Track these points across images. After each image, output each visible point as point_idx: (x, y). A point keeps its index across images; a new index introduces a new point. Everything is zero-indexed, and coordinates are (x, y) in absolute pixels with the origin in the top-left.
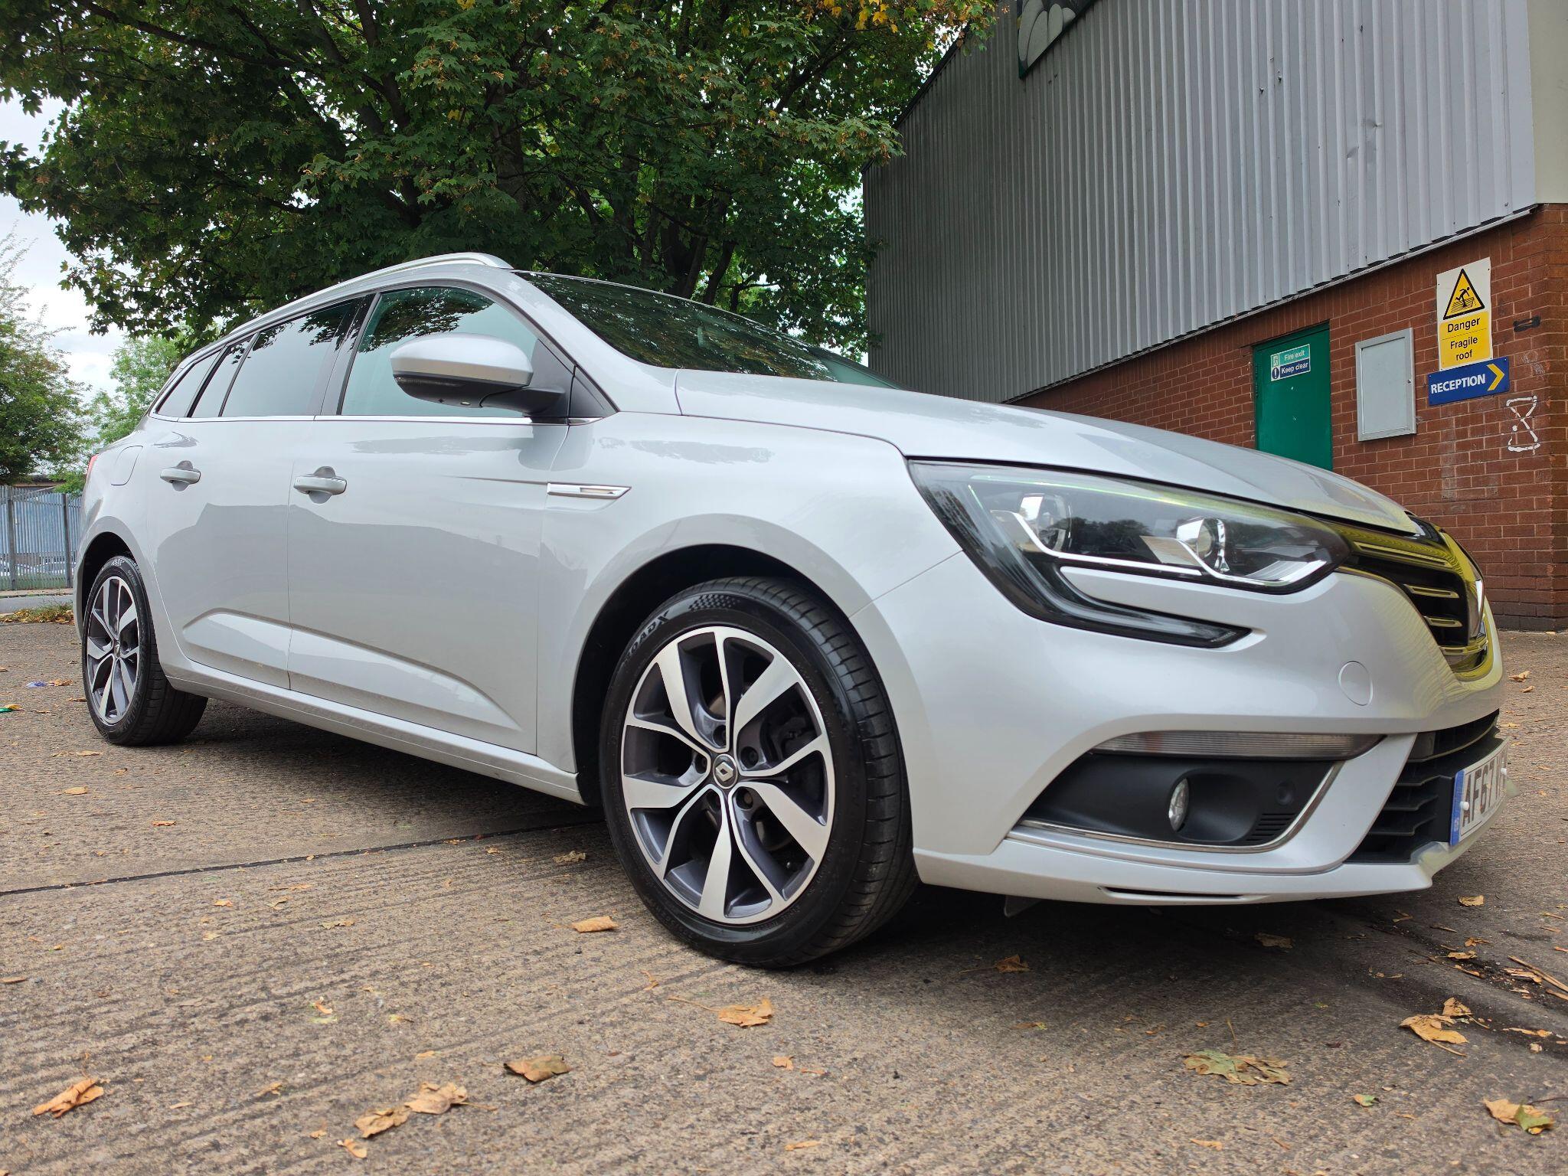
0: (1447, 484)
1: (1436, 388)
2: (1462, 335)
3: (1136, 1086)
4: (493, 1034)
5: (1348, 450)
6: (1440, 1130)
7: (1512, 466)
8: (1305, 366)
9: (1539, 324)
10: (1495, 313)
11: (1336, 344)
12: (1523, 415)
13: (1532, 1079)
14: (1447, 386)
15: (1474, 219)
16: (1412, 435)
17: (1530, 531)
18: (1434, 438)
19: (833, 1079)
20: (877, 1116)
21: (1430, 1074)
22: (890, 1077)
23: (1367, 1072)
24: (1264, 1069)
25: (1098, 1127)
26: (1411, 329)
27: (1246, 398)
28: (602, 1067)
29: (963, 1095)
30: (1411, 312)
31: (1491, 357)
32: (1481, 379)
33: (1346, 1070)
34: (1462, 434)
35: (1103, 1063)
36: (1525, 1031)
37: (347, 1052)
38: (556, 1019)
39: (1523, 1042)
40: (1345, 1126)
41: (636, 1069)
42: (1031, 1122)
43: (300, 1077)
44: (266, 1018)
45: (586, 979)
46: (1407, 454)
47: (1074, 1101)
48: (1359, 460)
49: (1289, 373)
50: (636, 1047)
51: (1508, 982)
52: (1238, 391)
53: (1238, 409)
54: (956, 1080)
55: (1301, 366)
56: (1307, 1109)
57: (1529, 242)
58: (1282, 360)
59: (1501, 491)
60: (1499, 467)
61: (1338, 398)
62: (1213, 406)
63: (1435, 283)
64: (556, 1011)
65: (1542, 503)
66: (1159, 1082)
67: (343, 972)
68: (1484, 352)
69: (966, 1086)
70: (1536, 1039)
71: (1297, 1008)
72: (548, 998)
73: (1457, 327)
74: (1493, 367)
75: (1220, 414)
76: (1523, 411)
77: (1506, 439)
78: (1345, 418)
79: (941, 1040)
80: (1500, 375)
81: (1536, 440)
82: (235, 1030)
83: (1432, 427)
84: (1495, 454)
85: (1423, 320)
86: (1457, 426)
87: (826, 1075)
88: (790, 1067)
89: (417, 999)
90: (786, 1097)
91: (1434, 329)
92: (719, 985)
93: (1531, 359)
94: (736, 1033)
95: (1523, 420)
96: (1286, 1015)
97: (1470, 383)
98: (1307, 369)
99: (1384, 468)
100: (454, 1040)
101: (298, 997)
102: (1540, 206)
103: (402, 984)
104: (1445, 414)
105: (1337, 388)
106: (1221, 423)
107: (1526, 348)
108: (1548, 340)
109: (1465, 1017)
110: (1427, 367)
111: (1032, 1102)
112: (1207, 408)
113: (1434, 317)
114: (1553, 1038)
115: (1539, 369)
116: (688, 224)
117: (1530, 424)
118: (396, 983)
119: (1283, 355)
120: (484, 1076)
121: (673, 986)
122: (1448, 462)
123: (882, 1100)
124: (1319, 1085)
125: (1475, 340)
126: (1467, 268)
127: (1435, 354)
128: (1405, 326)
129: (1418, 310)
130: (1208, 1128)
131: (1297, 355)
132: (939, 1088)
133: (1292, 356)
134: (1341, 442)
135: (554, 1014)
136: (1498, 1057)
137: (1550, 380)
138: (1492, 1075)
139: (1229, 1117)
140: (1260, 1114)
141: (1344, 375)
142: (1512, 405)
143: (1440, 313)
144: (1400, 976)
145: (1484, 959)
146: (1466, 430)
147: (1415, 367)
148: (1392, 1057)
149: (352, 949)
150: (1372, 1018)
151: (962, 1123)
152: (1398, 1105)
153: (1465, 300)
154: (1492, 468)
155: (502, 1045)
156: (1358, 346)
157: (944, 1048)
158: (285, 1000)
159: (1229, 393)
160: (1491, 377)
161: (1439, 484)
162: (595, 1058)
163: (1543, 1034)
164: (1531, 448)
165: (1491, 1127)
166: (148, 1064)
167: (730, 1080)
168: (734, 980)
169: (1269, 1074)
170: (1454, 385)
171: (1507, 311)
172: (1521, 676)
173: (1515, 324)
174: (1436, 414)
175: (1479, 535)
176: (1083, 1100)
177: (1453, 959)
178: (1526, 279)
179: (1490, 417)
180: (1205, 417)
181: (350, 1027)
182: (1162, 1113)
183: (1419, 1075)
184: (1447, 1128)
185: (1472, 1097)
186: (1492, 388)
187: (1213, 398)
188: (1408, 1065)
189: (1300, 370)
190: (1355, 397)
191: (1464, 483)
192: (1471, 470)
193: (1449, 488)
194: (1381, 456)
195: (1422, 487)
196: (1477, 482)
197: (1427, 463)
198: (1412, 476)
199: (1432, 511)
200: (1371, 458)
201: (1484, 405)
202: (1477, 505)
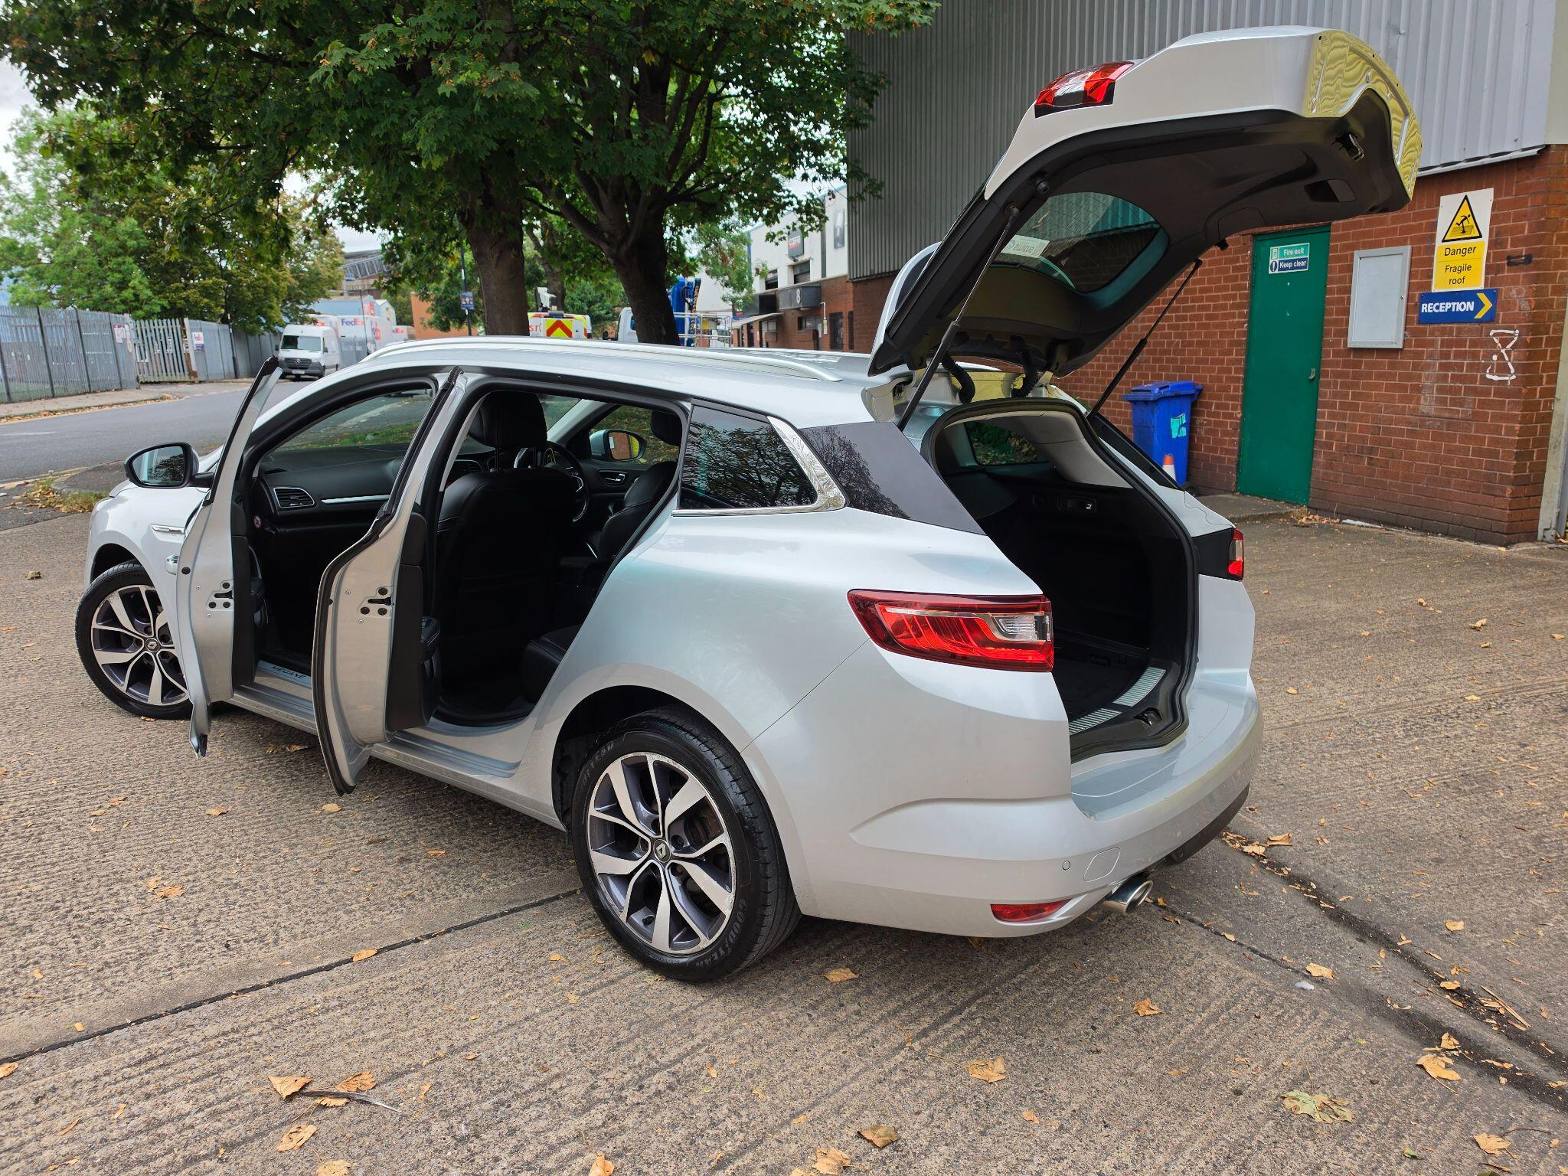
0: (1426, 400)
1: (1427, 308)
2: (1457, 260)
3: (1258, 1126)
4: (828, 1095)
5: (1337, 354)
6: (1449, 1160)
7: (1487, 393)
8: (1303, 264)
9: (1530, 262)
10: (1492, 244)
11: (1335, 249)
12: (1504, 347)
13: (1503, 1111)
14: (1438, 308)
15: (1484, 149)
16: (1396, 350)
17: (1495, 454)
18: (1419, 355)
19: (1067, 1131)
20: (1106, 1163)
21: (1439, 1108)
22: (1101, 1126)
23: (1399, 1107)
24: (1335, 1107)
25: (1244, 1165)
26: (1409, 247)
27: (1243, 287)
28: (917, 1126)
29: (1153, 1140)
30: (1410, 229)
31: (1481, 287)
32: (1470, 306)
33: (1386, 1106)
34: (1446, 355)
35: (1231, 1105)
36: (1497, 1064)
37: (744, 1119)
38: (863, 1078)
39: (1495, 1073)
40: (1392, 1159)
41: (939, 1127)
42: (1202, 1164)
43: (729, 1147)
44: (671, 1088)
45: (860, 1035)
46: (1392, 366)
47: (1222, 1143)
48: (1346, 365)
49: (1287, 269)
50: (928, 1105)
51: (1483, 1012)
52: (1235, 279)
53: (1234, 297)
54: (1144, 1127)
55: (1299, 264)
56: (1367, 1144)
57: (1533, 181)
58: (1282, 255)
59: (1474, 413)
60: (1475, 391)
61: (1332, 302)
62: (1209, 290)
63: (1438, 205)
64: (857, 1070)
65: (1510, 431)
66: (1271, 1122)
67: (693, 1036)
68: (1476, 281)
69: (1152, 1132)
70: (1503, 1070)
71: (1346, 1043)
72: (846, 1056)
73: (1454, 252)
74: (1482, 297)
75: (1217, 298)
76: (1504, 343)
77: (1485, 367)
78: (1337, 322)
79: (1122, 1089)
80: (1488, 304)
81: (1513, 371)
82: (657, 1100)
83: (1418, 344)
84: (1473, 379)
85: (1422, 239)
86: (1442, 346)
87: (1061, 1127)
88: (1037, 1122)
89: (758, 1061)
90: (1044, 1148)
91: (1432, 249)
92: (955, 1038)
93: (1519, 295)
94: (988, 1090)
95: (1503, 351)
96: (1339, 1052)
97: (1459, 308)
98: (1305, 267)
99: (1369, 376)
100: (806, 1102)
101: (679, 1065)
102: (1548, 147)
103: (741, 1046)
104: (1432, 334)
105: (1331, 291)
106: (1216, 308)
107: (1515, 282)
108: (1537, 279)
109: (1456, 1050)
110: (1421, 286)
111: (1197, 1145)
112: (1202, 290)
113: (1433, 238)
114: (1514, 1070)
115: (1525, 305)
116: (679, 62)
117: (1509, 356)
118: (735, 1045)
119: (1282, 250)
120: (845, 1138)
121: (923, 1040)
122: (1428, 379)
123: (1104, 1148)
124: (1372, 1121)
125: (1469, 268)
126: (1470, 194)
127: (1429, 275)
128: (1403, 242)
129: (1419, 228)
130: (1310, 1164)
131: (1296, 252)
132: (1135, 1135)
133: (1291, 252)
134: (1332, 345)
135: (858, 1074)
136: (1480, 1091)
137: (1533, 317)
138: (1477, 1108)
139: (1321, 1153)
140: (1340, 1150)
141: (1341, 280)
142: (1495, 335)
143: (1440, 234)
144: (1409, 1007)
145: (1464, 988)
146: (1449, 352)
147: (1409, 283)
148: (1413, 1092)
149: (683, 1008)
150: (1396, 1053)
151: (1160, 1167)
152: (1422, 1139)
153: (1464, 226)
154: (1468, 391)
155: (840, 1107)
156: (1357, 254)
157: (1127, 1096)
158: (673, 1069)
159: (1227, 279)
160: (1479, 305)
161: (1419, 399)
162: (906, 1116)
163: (1507, 1066)
164: (1507, 378)
165: (1480, 1156)
166: (624, 1137)
167: (1003, 1135)
168: (962, 1033)
169: (1339, 1112)
170: (1445, 307)
171: (1503, 244)
172: (1478, 624)
173: (1509, 258)
174: (1424, 332)
175: (1449, 450)
176: (1228, 1142)
177: (1444, 989)
178: (1525, 216)
179: (1474, 344)
180: (1201, 299)
181: (732, 1094)
182: (1279, 1152)
183: (1432, 1108)
184: (1453, 1158)
185: (1466, 1129)
186: (1479, 316)
187: (1210, 281)
188: (1424, 1100)
189: (1298, 268)
190: (1349, 303)
191: (1442, 401)
192: (1450, 390)
193: (1427, 405)
194: (1367, 365)
195: (1402, 399)
196: (1454, 402)
197: (1409, 377)
198: (1394, 387)
199: (1409, 423)
200: (1357, 365)
201: (1470, 331)
202: (1451, 423)
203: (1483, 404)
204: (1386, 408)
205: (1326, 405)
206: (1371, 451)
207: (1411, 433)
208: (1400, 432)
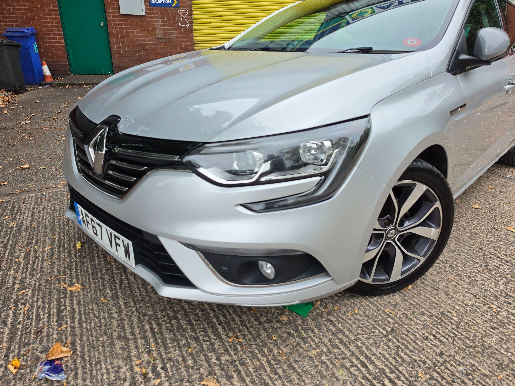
0: (158, 33)
1: (153, 1)
5: (115, 16)
7: (180, 30)
14: (157, 1)
16: (144, 15)
17: (187, 49)
18: (152, 18)
32: (169, 2)
46: (141, 21)
48: (120, 20)
59: (177, 37)
60: (177, 30)
65: (190, 42)
76: (184, 14)
77: (179, 22)
78: (113, 4)
80: (176, 2)
81: (188, 23)
83: (151, 14)
84: (175, 26)
86: (161, 15)
95: (184, 17)
97: (165, 2)
99: (132, 25)
104: (156, 10)
115: (188, 2)
117: (187, 19)
122: (158, 25)
134: (111, 13)
142: (180, 12)
146: (164, 17)
154: (174, 30)
160: (173, 2)
161: (155, 33)
164: (187, 25)
170: (159, 1)
174: (153, 10)
175: (171, 49)
179: (173, 14)
186: (174, 5)
191: (165, 33)
192: (167, 30)
193: (159, 34)
194: (130, 21)
195: (148, 33)
196: (169, 33)
197: (150, 25)
198: (144, 29)
199: (153, 41)
200: (127, 21)
201: (171, 10)
202: (169, 40)
203: (180, 34)
204: (142, 36)
205: (113, 36)
206: (139, 51)
207: (155, 44)
208: (151, 44)
